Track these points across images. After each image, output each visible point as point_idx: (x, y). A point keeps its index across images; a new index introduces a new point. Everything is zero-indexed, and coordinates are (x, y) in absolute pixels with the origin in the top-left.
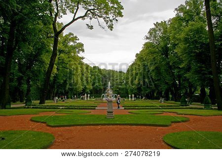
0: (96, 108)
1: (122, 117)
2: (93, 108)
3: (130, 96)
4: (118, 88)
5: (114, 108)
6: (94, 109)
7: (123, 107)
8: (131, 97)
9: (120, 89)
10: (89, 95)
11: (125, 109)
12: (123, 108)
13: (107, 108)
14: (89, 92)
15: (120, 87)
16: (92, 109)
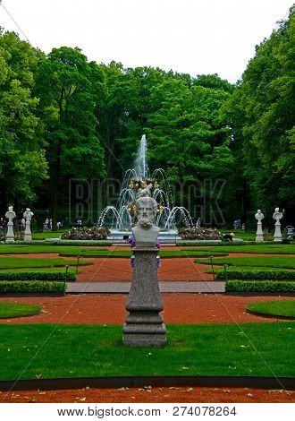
0: (70, 287)
1: (207, 338)
2: (51, 287)
3: (259, 215)
4: (190, 170)
5: (163, 287)
6: (59, 292)
7: (220, 278)
8: (269, 224)
9: (202, 175)
10: (29, 213)
11: (230, 291)
12: (221, 286)
13: (126, 287)
14: (31, 197)
15: (203, 165)
16: (45, 292)
